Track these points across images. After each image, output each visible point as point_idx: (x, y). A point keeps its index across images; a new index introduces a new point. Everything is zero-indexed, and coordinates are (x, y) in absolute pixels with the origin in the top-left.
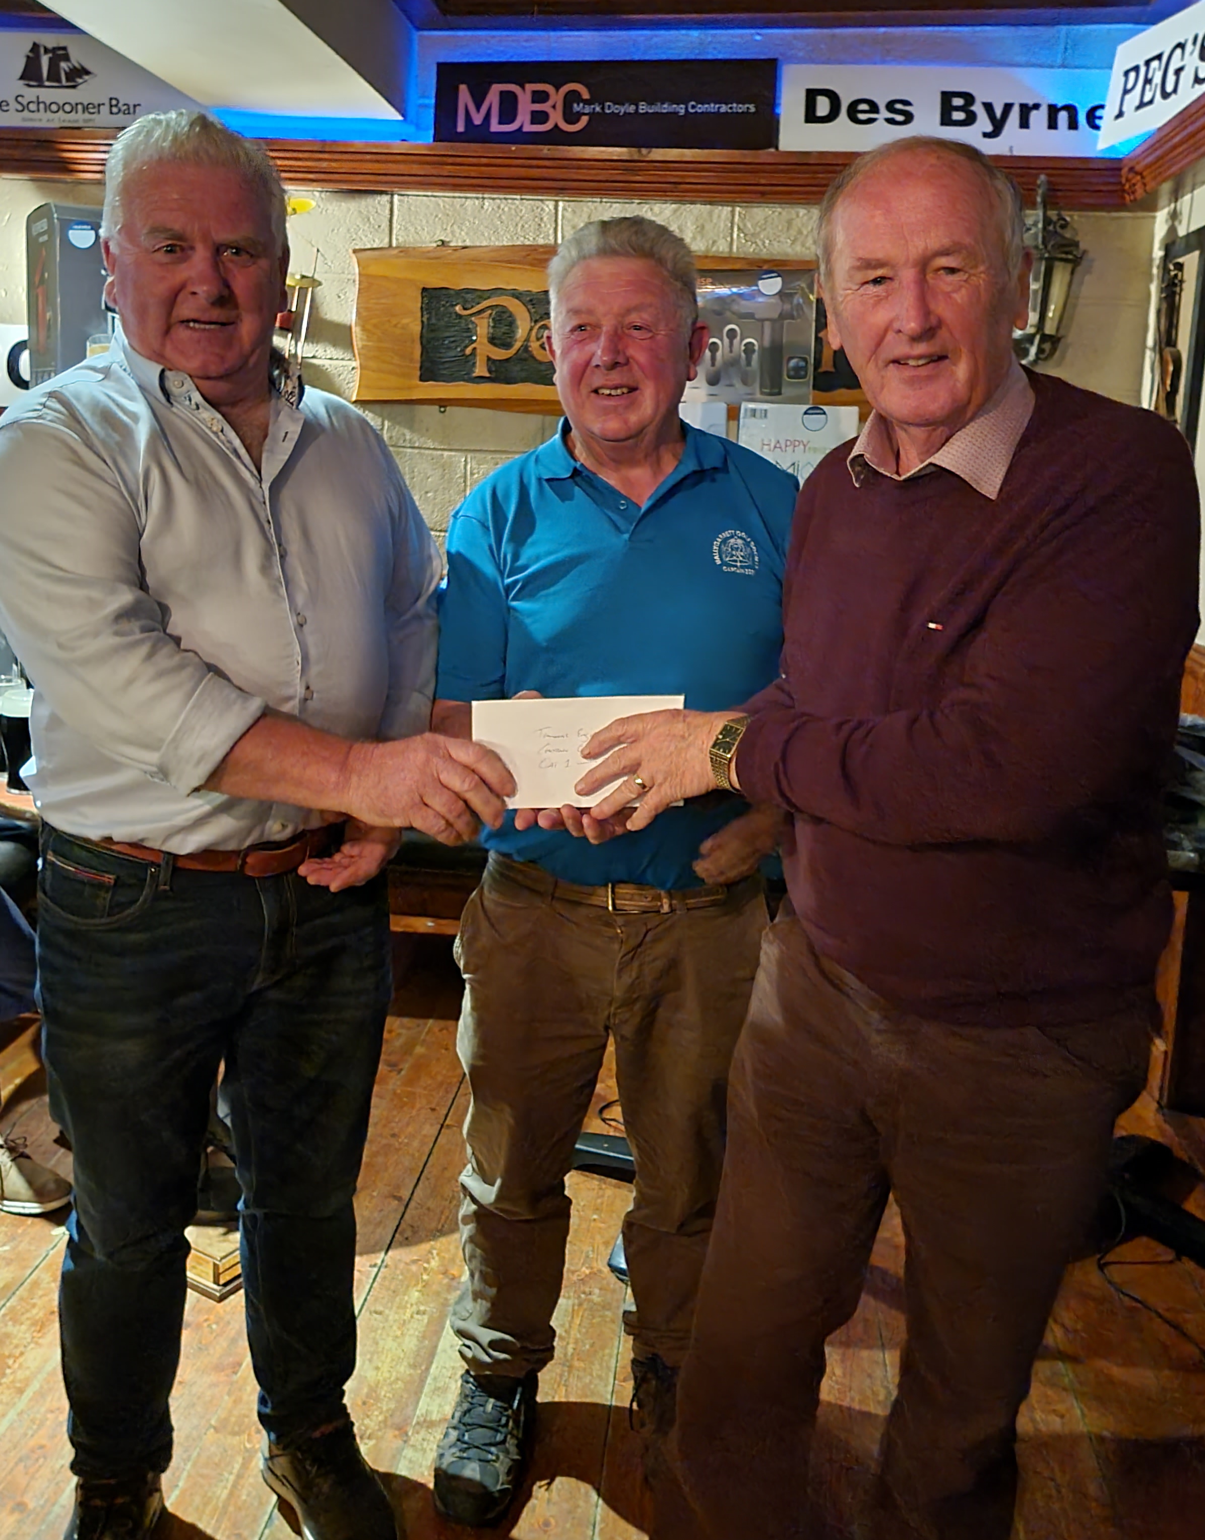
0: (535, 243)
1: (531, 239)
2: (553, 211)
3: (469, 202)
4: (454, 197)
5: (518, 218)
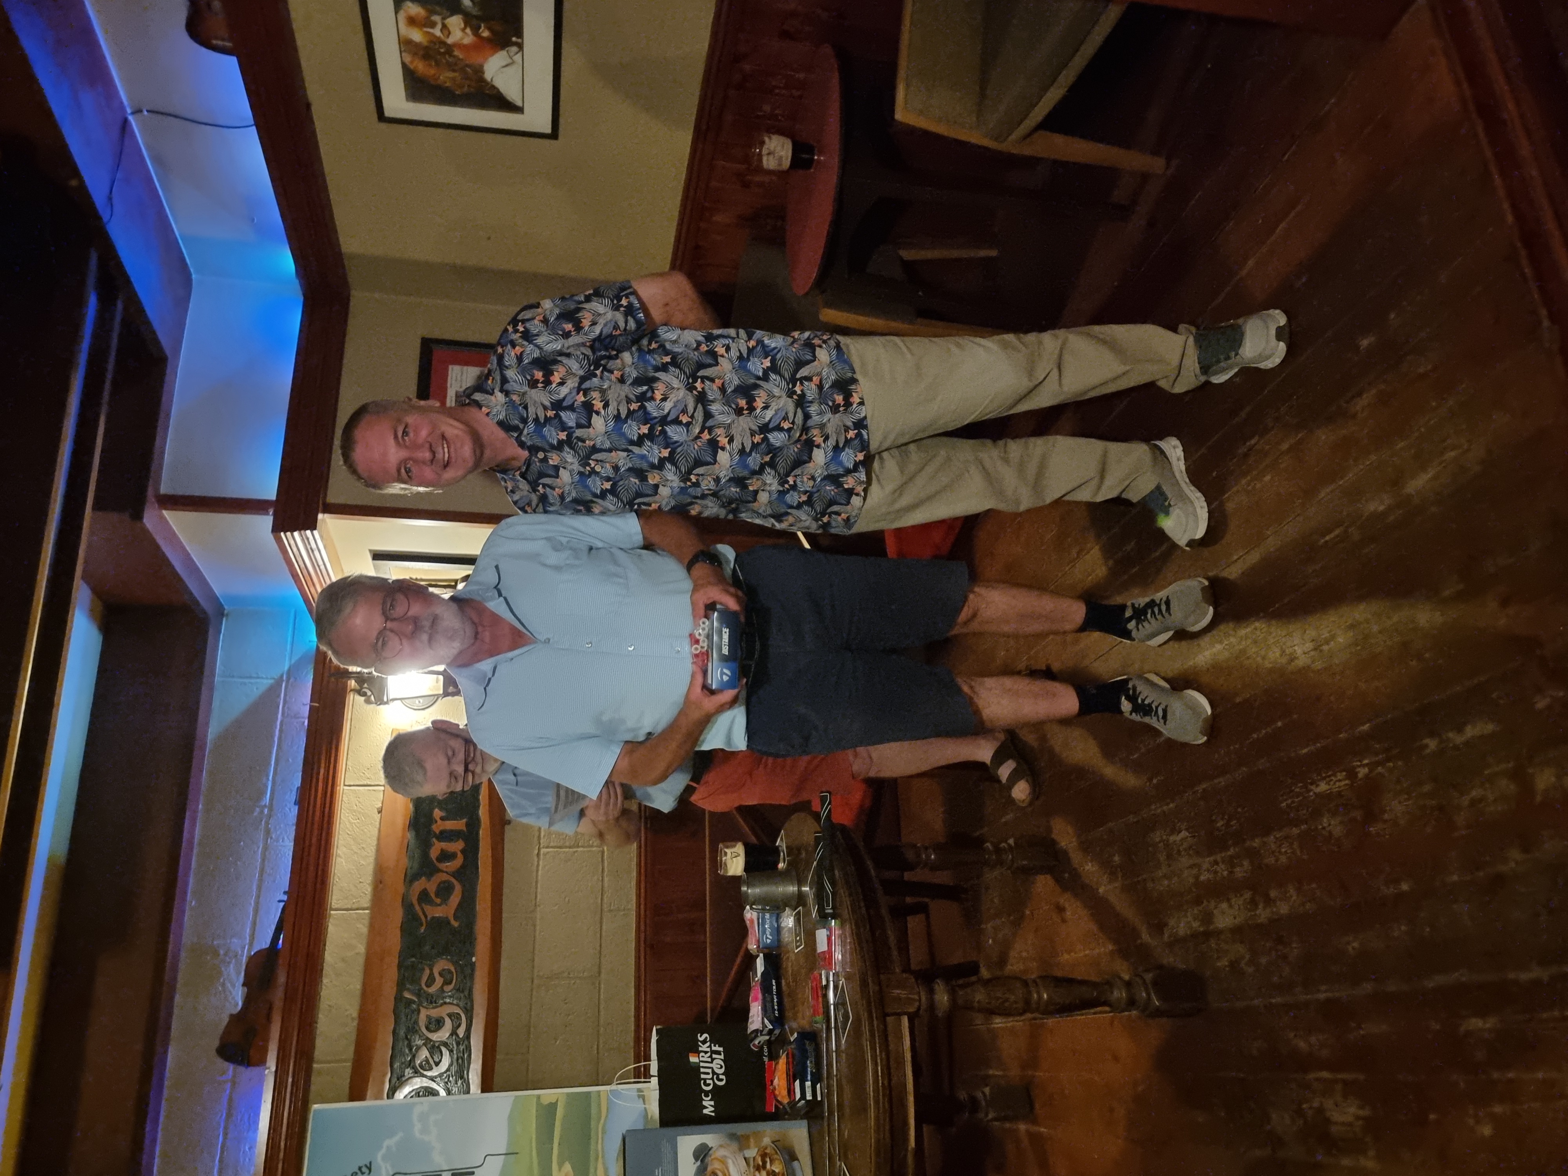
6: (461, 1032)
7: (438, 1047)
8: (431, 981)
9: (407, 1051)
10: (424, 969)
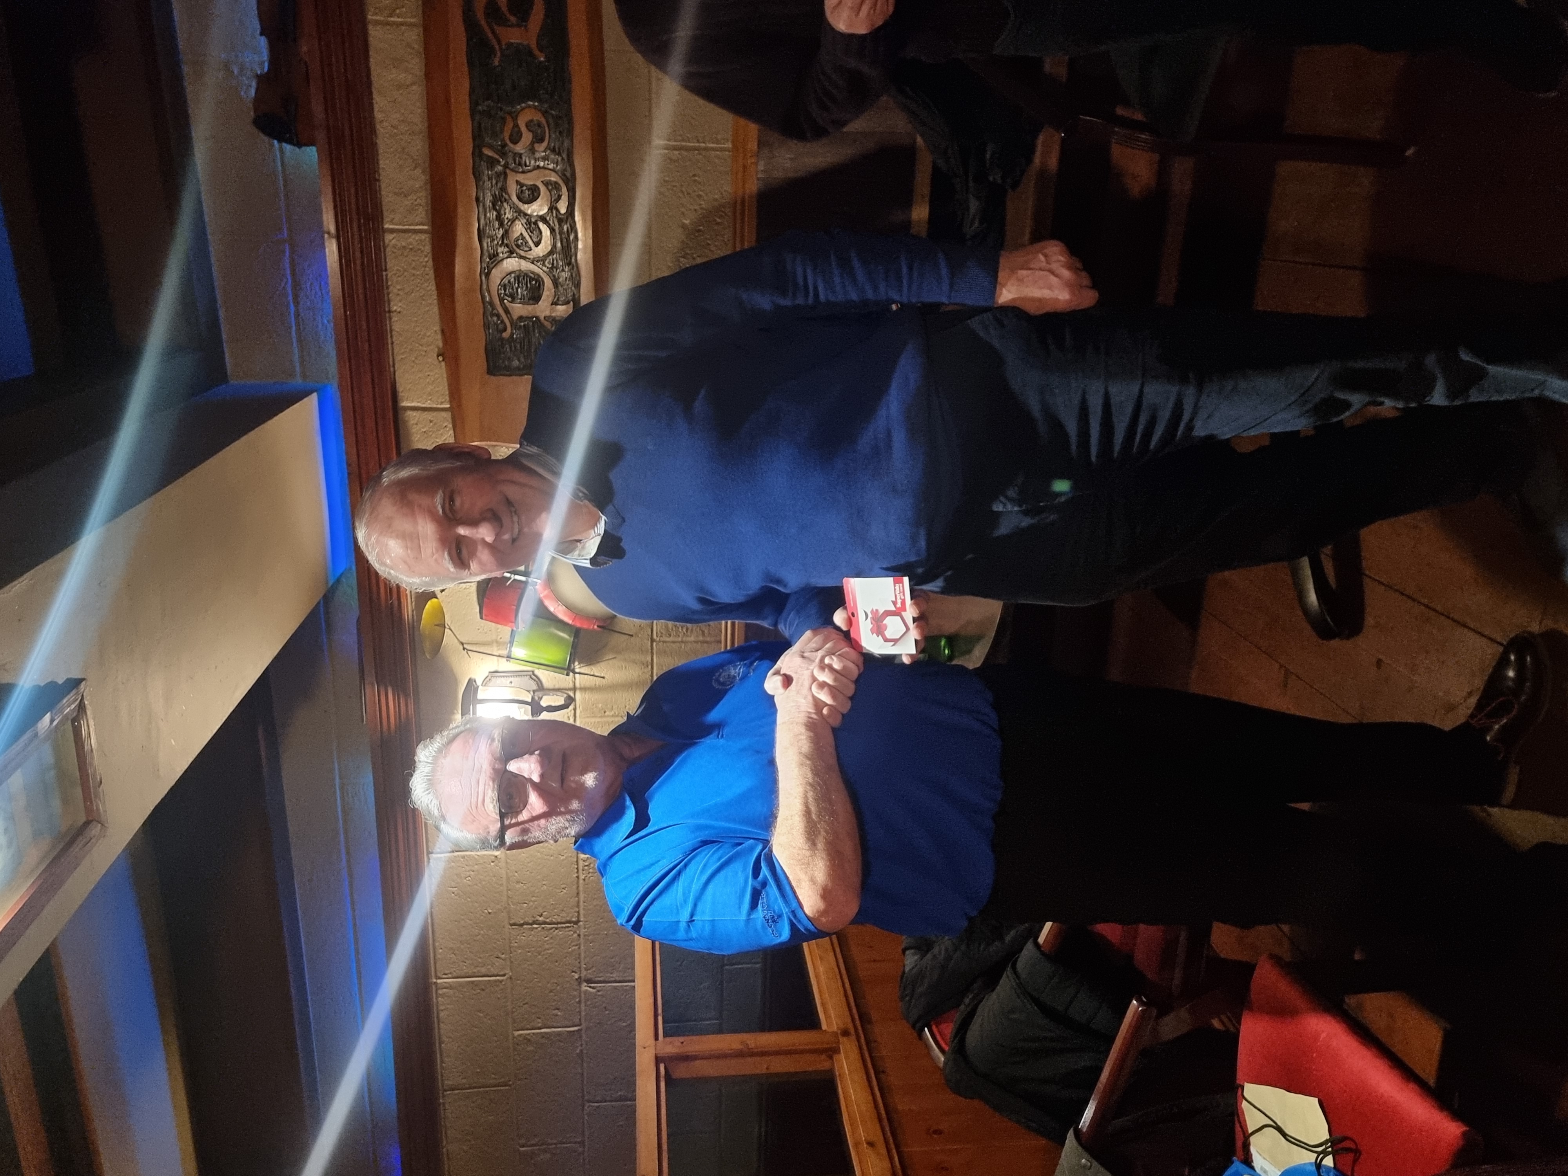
0: (430, 255)
1: (426, 259)
2: (395, 235)
3: (397, 327)
4: (392, 343)
5: (406, 274)
6: (563, 207)
7: (536, 223)
8: (516, 138)
9: (497, 225)
10: (504, 119)
